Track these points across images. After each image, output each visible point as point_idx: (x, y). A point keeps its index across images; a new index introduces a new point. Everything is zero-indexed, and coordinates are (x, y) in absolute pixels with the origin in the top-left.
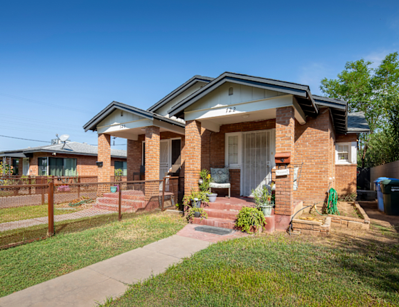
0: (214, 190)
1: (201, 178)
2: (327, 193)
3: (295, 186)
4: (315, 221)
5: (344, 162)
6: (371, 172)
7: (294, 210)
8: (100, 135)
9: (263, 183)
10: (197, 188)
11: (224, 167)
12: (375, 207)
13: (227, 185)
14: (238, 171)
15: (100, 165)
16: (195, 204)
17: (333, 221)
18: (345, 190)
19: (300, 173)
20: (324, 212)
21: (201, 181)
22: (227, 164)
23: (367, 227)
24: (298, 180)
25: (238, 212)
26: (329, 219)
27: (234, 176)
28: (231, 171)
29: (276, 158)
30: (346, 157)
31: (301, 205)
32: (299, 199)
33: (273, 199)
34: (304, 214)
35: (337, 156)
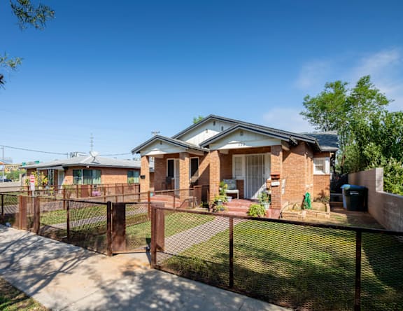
0: (229, 195)
1: (220, 187)
2: (304, 196)
3: (283, 192)
4: (296, 213)
5: (320, 173)
6: (349, 178)
7: (283, 206)
8: (142, 157)
9: (261, 189)
10: (218, 193)
11: (231, 178)
12: (342, 206)
13: (236, 191)
14: (242, 181)
15: (143, 177)
16: (219, 203)
17: (308, 213)
18: (320, 194)
19: (286, 182)
20: (303, 209)
21: (221, 189)
22: (234, 176)
23: (329, 216)
24: (285, 188)
25: (248, 208)
26: (304, 212)
27: (239, 184)
28: (237, 181)
29: (272, 176)
30: (322, 168)
31: (287, 203)
32: (286, 200)
33: (270, 200)
34: (289, 209)
35: (314, 168)
